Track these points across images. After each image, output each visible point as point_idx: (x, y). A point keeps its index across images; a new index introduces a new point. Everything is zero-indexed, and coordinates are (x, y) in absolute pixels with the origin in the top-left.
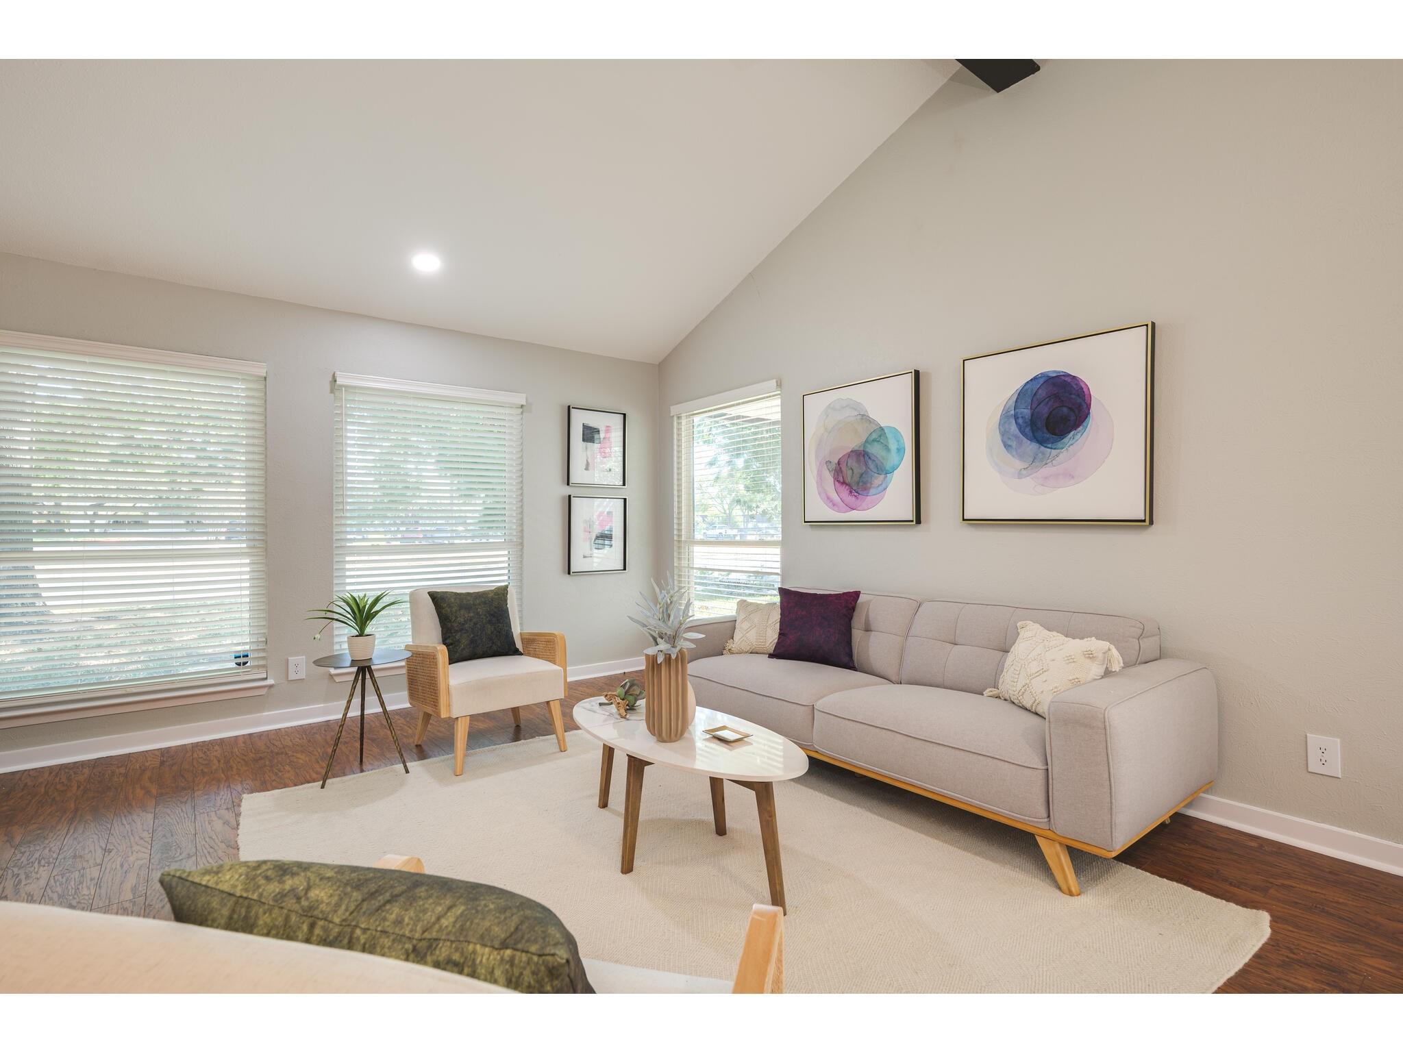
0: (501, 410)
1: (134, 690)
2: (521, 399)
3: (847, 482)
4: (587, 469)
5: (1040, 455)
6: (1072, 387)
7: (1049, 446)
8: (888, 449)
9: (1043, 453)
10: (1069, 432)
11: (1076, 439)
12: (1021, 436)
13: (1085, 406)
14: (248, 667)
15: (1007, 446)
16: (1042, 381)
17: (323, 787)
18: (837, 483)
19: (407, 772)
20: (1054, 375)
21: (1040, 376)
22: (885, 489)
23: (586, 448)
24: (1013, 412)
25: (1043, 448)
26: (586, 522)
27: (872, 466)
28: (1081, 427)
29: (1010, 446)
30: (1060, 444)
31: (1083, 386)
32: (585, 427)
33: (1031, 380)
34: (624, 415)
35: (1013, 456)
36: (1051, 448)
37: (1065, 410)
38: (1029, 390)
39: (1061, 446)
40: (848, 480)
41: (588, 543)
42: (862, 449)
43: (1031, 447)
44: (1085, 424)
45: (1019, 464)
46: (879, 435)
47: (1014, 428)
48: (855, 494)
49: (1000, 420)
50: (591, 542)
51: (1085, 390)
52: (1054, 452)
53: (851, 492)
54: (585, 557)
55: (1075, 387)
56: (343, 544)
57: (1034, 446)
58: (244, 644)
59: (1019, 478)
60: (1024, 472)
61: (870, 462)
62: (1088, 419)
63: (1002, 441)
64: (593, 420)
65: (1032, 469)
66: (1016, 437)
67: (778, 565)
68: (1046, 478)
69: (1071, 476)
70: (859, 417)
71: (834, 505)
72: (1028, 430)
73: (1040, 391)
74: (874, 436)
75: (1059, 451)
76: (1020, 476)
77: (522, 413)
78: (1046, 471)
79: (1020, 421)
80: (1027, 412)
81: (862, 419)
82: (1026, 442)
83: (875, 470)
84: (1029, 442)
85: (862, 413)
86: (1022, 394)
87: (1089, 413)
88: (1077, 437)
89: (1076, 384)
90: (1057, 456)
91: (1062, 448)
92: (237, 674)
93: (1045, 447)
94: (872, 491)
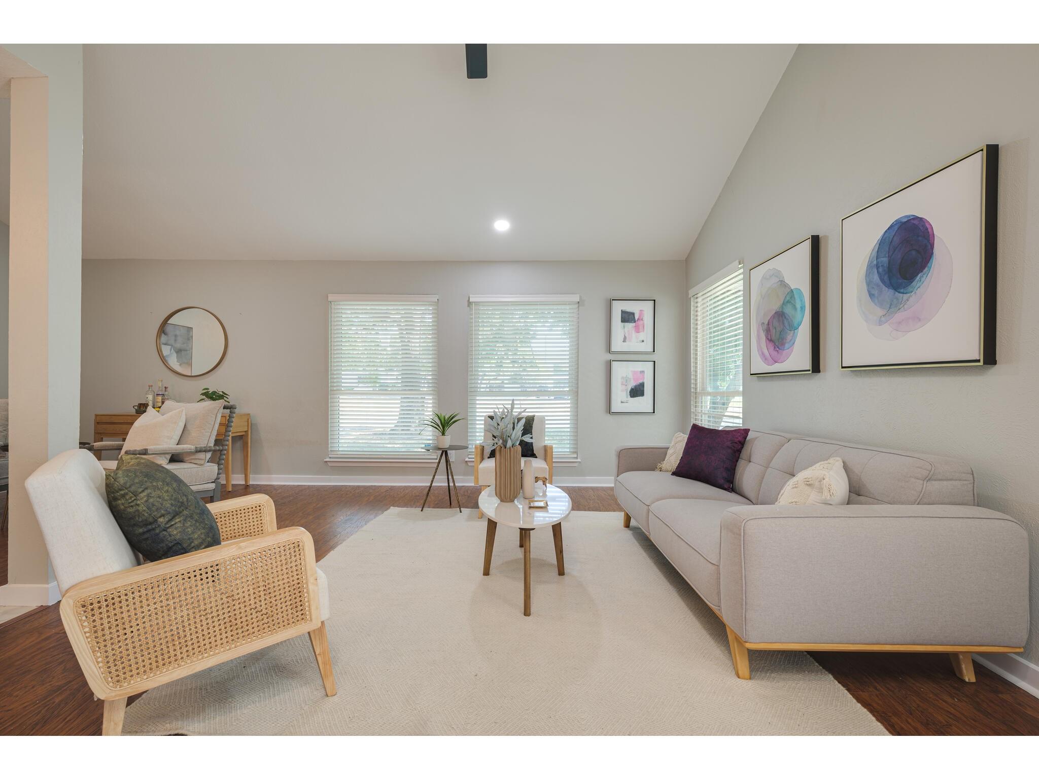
0: (563, 307)
1: (384, 457)
2: (576, 298)
3: (773, 339)
4: (624, 341)
5: (895, 300)
6: (920, 229)
7: (902, 291)
8: (795, 308)
9: (897, 299)
10: (917, 275)
11: (922, 281)
12: (882, 284)
13: (929, 247)
14: (431, 452)
15: (871, 295)
16: (896, 228)
17: (422, 511)
18: (767, 340)
19: (461, 512)
20: (905, 220)
21: (895, 223)
22: (794, 343)
23: (624, 327)
24: (875, 262)
25: (897, 293)
26: (623, 378)
27: (786, 324)
28: (926, 269)
29: (873, 295)
30: (910, 289)
31: (928, 226)
32: (623, 312)
33: (888, 229)
34: (654, 300)
35: (876, 305)
36: (903, 293)
37: (914, 253)
38: (887, 238)
39: (911, 290)
40: (773, 338)
41: (625, 393)
42: (781, 310)
43: (888, 293)
44: (929, 265)
45: (880, 312)
46: (791, 296)
47: (876, 278)
48: (777, 349)
49: (867, 271)
50: (627, 392)
51: (929, 230)
52: (905, 296)
53: (775, 348)
54: (622, 402)
55: (922, 228)
56: (475, 389)
57: (891, 291)
58: (430, 440)
59: (880, 325)
60: (883, 319)
61: (785, 321)
62: (932, 259)
63: (868, 290)
64: (629, 307)
65: (889, 315)
66: (878, 286)
67: (741, 410)
68: (900, 323)
69: (918, 319)
70: (779, 283)
71: (766, 359)
72: (886, 277)
73: (895, 238)
74: (788, 298)
75: (908, 295)
76: (880, 323)
77: (579, 306)
78: (899, 316)
79: (881, 270)
80: (885, 260)
81: (781, 284)
82: (885, 288)
83: (788, 327)
84: (887, 289)
85: (781, 280)
86: (882, 242)
87: (932, 253)
88: (923, 279)
89: (923, 226)
90: (908, 300)
91: (912, 292)
92: (424, 455)
93: (899, 292)
94: (787, 346)
